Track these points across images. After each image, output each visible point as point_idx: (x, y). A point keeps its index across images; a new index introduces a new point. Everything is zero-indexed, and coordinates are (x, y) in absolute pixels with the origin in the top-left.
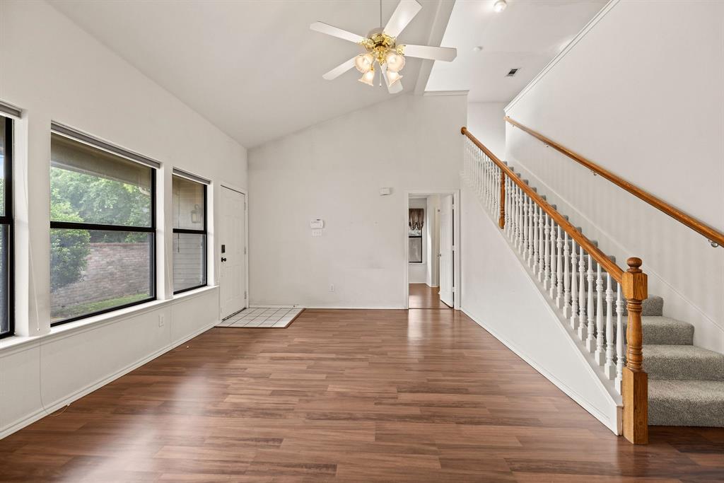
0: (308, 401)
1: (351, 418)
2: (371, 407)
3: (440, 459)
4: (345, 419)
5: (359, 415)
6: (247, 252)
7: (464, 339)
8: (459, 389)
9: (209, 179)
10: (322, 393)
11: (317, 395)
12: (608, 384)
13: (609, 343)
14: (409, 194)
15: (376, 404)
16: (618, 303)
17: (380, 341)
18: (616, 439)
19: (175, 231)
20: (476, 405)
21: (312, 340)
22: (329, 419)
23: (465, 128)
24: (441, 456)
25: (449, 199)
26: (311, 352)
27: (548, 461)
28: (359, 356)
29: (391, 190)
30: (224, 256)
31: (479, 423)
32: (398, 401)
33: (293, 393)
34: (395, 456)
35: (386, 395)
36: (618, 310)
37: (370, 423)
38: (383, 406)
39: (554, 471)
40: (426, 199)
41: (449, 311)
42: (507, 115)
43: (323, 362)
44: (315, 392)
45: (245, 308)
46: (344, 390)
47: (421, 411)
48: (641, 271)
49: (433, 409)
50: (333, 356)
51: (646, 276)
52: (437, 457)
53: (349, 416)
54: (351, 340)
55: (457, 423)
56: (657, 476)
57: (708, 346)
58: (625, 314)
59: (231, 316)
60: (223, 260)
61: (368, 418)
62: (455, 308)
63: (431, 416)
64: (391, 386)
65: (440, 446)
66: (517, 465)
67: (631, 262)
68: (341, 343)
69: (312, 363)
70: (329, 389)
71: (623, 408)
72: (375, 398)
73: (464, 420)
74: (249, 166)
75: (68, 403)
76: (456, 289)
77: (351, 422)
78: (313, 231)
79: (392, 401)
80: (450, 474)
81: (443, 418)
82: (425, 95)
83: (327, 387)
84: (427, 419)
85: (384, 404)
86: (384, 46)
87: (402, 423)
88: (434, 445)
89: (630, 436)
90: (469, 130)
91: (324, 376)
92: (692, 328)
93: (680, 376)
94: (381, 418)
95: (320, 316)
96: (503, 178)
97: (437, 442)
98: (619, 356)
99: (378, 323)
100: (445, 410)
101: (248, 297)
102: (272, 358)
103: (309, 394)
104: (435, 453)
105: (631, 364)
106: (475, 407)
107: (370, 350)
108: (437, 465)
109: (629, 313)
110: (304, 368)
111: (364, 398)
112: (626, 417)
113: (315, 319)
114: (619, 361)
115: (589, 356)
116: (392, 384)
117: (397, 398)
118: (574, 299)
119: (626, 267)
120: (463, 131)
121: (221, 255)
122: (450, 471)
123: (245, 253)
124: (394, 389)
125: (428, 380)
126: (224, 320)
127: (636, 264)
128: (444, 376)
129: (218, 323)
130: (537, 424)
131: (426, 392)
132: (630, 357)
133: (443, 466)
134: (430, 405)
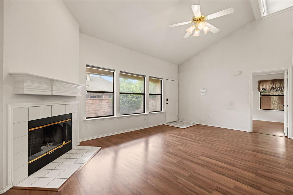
2: (185, 155)
5: (178, 155)
6: (178, 101)
9: (162, 78)
10: (175, 147)
14: (252, 73)
15: (188, 155)
19: (150, 94)
21: (189, 134)
26: (184, 137)
28: (200, 142)
30: (167, 102)
35: (195, 155)
43: (185, 140)
45: (177, 121)
59: (170, 122)
60: (167, 103)
61: (180, 157)
62: (288, 137)
63: (204, 165)
64: (201, 153)
68: (199, 137)
69: (181, 140)
70: (178, 147)
72: (190, 154)
74: (179, 71)
75: (122, 133)
76: (289, 126)
78: (202, 93)
79: (195, 157)
80: (188, 178)
84: (201, 165)
85: (191, 156)
91: (180, 144)
95: (202, 127)
101: (178, 117)
102: (170, 135)
107: (208, 142)
110: (176, 140)
111: (186, 153)
113: (198, 128)
117: (198, 157)
121: (166, 102)
123: (177, 102)
126: (168, 123)
128: (231, 158)
129: (165, 124)
131: (214, 160)
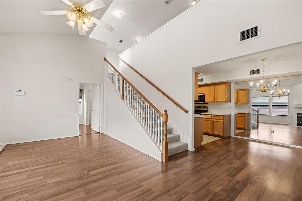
0: (37, 193)
1: (68, 190)
2: (77, 182)
3: (116, 190)
4: (65, 192)
5: (73, 188)
7: (108, 144)
8: (113, 163)
10: (44, 186)
11: (42, 188)
12: (159, 148)
13: (159, 135)
14: (80, 82)
15: (79, 180)
16: (161, 123)
17: (70, 152)
18: (161, 163)
20: (121, 166)
21: (24, 161)
22: (55, 196)
23: (106, 58)
24: (116, 189)
25: (99, 86)
26: (26, 167)
27: (148, 176)
28: (60, 162)
29: (70, 79)
31: (124, 172)
32: (89, 175)
33: (24, 192)
34: (98, 197)
35: (83, 175)
36: (162, 125)
37: (80, 189)
38: (83, 180)
39: (151, 178)
40: (84, 85)
41: (98, 134)
42: (120, 57)
43: (37, 171)
44: (40, 186)
46: (59, 180)
47: (102, 176)
48: (167, 114)
49: (106, 173)
50: (44, 166)
51: (168, 115)
52: (114, 189)
53: (67, 190)
54: (52, 156)
55: (117, 175)
56: (172, 169)
57: (175, 133)
58: (163, 126)
61: (78, 187)
62: (101, 133)
63: (107, 176)
64: (84, 170)
65: (114, 185)
66: (141, 181)
67: (165, 111)
69: (30, 173)
70: (48, 182)
71: (163, 154)
72: (78, 178)
73: (119, 173)
76: (101, 125)
77: (69, 192)
78: (16, 97)
79: (87, 176)
80: (121, 193)
81: (111, 175)
82: (88, 39)
83: (47, 181)
84: (105, 178)
86: (82, 13)
87: (96, 183)
88: (112, 186)
89: (164, 161)
90: (107, 59)
91: (42, 177)
92: (172, 129)
93: (171, 142)
94: (84, 185)
95: (23, 147)
96: (123, 81)
97: (112, 184)
98: (161, 139)
99: (65, 144)
100: (111, 172)
103: (36, 189)
104: (113, 188)
105: (165, 140)
106: (122, 167)
108: (116, 192)
109: (164, 126)
110: (25, 177)
111: (72, 180)
112: (163, 156)
113: (20, 149)
114: (161, 140)
115: (153, 141)
116: (84, 169)
117: (89, 174)
118: (149, 123)
119: (163, 113)
120: (105, 59)
122: (121, 192)
124: (86, 171)
125: (100, 163)
127: (166, 111)
130: (142, 166)
132: (165, 138)
133: (118, 191)
134: (104, 172)
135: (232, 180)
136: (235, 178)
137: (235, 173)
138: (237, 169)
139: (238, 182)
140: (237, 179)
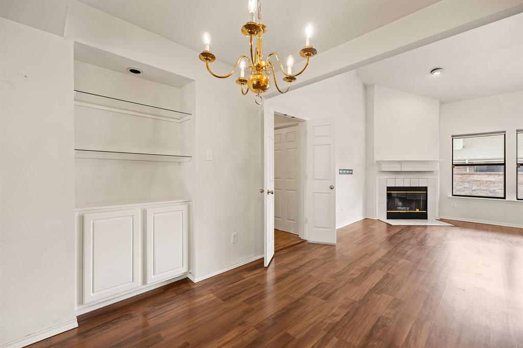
135: (389, 270)
136: (384, 274)
137: (386, 280)
138: (382, 289)
139: (381, 269)
140: (382, 272)
